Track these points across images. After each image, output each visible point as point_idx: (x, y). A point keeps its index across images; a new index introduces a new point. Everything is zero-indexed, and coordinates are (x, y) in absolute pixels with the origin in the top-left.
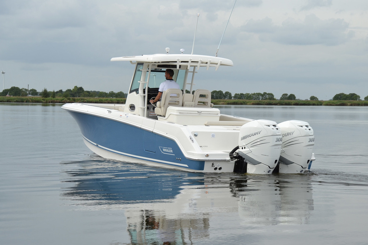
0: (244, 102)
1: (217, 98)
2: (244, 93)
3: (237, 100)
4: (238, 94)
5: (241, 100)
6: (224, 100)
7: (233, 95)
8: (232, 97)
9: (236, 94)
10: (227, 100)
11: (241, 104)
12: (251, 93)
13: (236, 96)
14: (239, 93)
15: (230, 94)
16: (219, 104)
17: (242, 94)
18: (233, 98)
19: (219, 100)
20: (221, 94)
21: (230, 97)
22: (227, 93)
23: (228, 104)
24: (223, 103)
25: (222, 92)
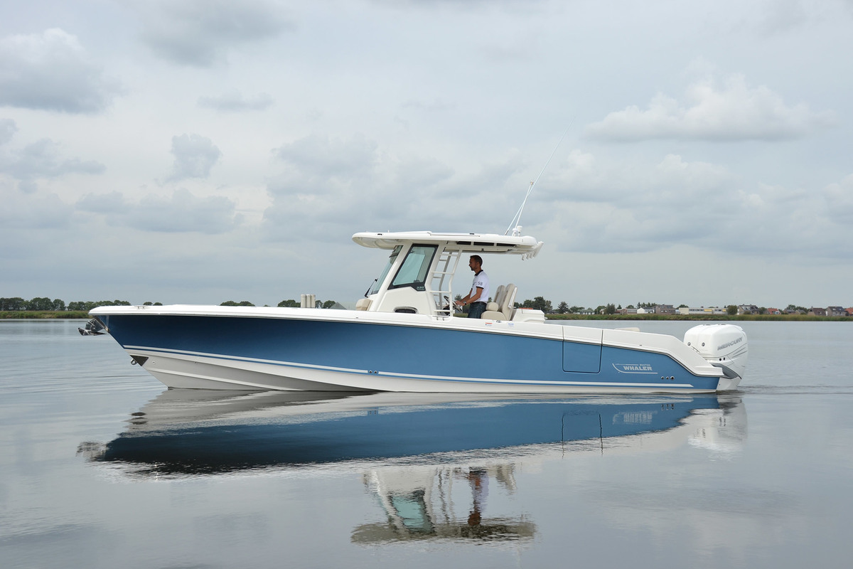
0: (84, 315)
1: (41, 309)
2: (85, 302)
3: (72, 312)
4: (76, 303)
5: (79, 312)
6: (53, 312)
7: (67, 305)
8: (65, 308)
9: (72, 303)
10: (57, 311)
11: (80, 317)
12: (95, 302)
13: (72, 306)
14: (77, 300)
15: (62, 303)
16: (44, 318)
17: (81, 303)
18: (67, 309)
19: (44, 312)
20: (47, 303)
21: (63, 308)
22: (57, 301)
23: (59, 317)
24: (50, 316)
25: (49, 300)
